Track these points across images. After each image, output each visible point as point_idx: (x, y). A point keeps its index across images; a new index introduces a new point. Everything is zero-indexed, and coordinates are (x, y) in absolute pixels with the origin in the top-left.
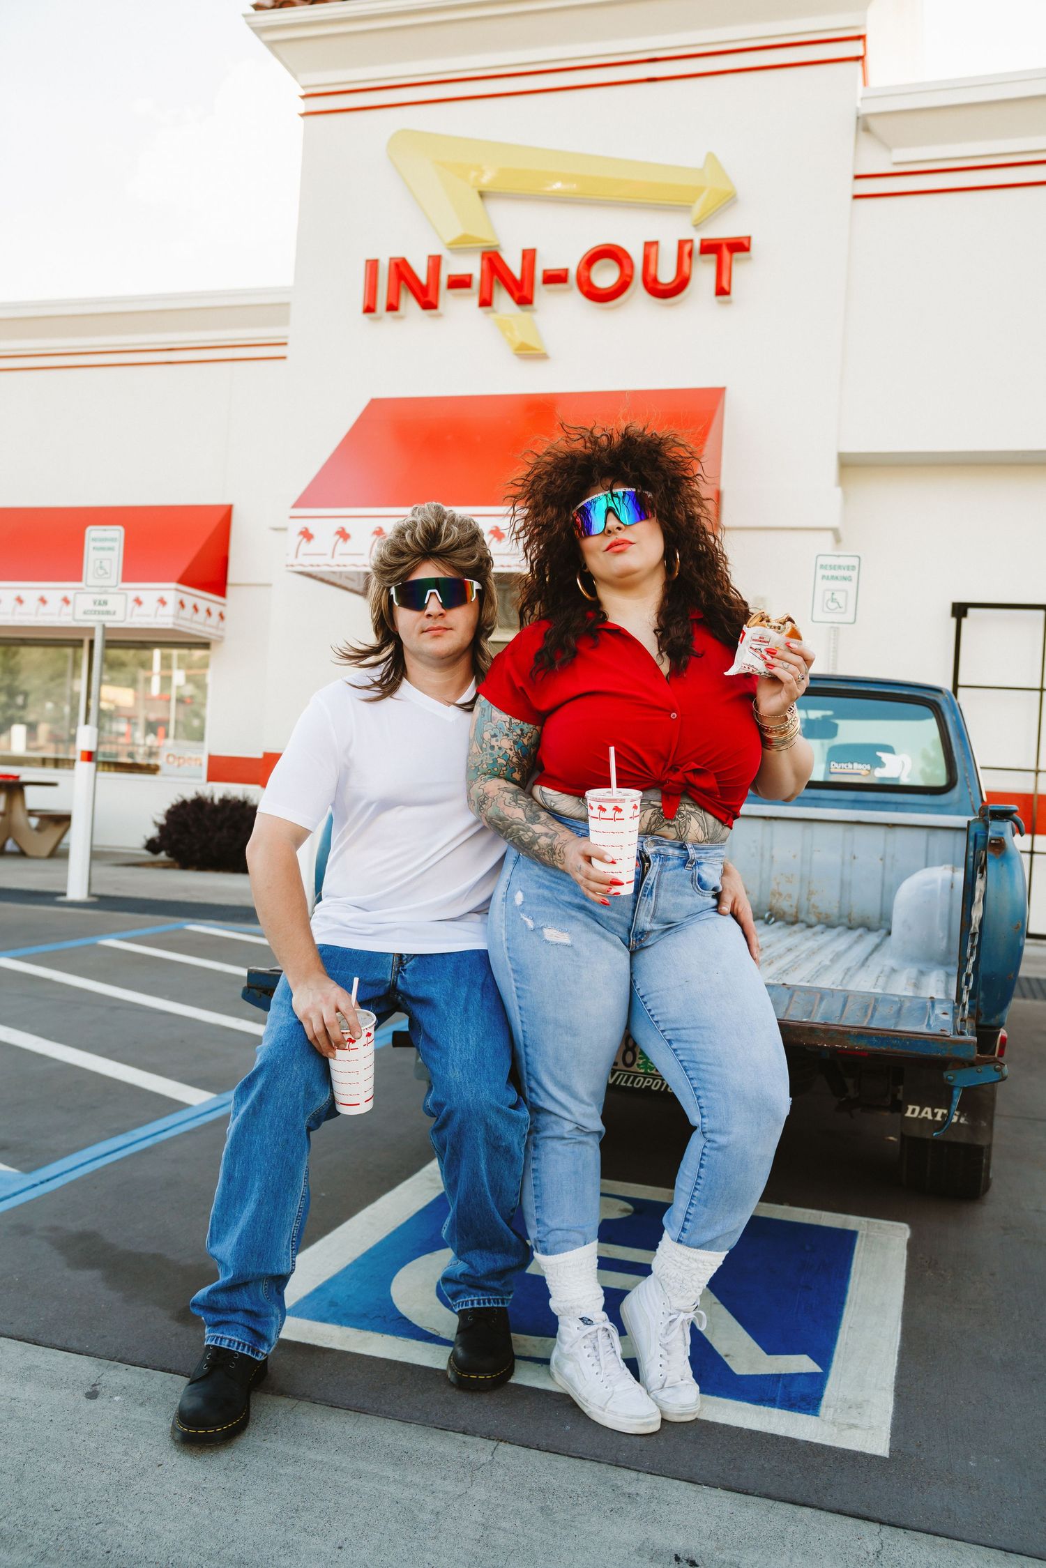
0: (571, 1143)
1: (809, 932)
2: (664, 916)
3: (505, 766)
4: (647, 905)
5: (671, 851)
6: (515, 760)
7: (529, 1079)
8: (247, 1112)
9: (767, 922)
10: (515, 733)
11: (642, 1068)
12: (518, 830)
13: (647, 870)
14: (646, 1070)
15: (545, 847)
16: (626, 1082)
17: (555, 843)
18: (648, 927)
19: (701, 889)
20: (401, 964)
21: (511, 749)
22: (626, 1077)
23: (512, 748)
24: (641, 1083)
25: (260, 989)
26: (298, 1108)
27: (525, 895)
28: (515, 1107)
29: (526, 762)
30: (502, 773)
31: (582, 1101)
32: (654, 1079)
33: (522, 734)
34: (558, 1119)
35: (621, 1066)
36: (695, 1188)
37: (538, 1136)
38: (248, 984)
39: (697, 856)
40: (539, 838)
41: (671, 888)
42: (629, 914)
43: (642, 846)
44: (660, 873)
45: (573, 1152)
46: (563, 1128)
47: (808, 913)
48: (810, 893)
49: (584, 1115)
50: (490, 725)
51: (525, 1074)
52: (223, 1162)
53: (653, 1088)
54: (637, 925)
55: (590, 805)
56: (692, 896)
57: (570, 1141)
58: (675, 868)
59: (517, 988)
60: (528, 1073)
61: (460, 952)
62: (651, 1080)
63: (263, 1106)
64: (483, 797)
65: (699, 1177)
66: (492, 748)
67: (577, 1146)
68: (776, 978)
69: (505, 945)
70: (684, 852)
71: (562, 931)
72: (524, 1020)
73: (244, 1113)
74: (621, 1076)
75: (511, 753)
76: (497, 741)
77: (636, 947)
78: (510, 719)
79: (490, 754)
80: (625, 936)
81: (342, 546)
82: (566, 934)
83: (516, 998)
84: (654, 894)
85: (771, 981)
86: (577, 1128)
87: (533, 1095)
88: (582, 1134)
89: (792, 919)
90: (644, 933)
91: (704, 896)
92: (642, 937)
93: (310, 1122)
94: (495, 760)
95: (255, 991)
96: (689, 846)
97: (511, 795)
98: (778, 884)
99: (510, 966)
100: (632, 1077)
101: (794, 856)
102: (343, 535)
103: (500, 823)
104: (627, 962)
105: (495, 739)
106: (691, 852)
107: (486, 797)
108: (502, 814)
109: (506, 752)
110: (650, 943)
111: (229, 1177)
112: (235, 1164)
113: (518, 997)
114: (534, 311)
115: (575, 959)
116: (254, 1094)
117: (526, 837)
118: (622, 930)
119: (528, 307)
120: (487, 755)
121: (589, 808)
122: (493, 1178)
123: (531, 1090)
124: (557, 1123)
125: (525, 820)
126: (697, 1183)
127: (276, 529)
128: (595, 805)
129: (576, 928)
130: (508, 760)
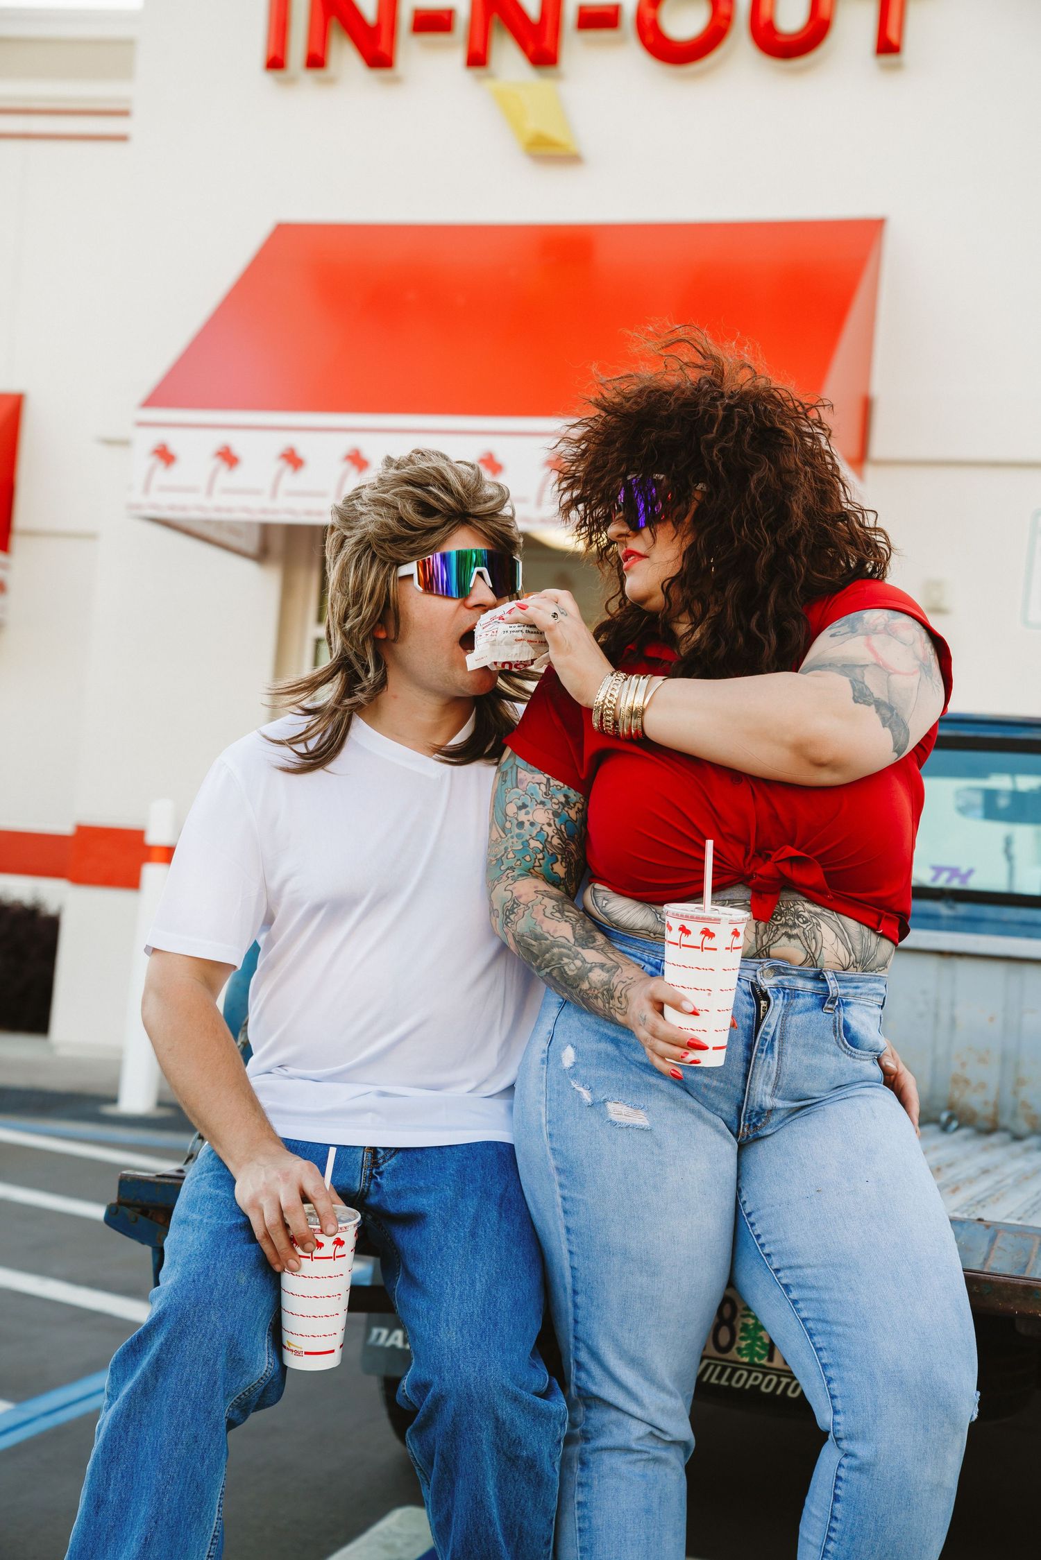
0: (641, 1460)
1: (1017, 1147)
2: (792, 1086)
3: (542, 851)
4: (766, 1066)
5: (800, 983)
6: (556, 841)
7: (577, 1349)
8: (133, 1391)
9: (945, 1128)
10: (554, 800)
11: (746, 1355)
12: (561, 956)
13: (766, 1012)
14: (752, 1358)
15: (599, 985)
16: (719, 1377)
17: (615, 980)
18: (768, 1102)
19: (849, 1046)
20: (375, 1164)
21: (549, 825)
22: (719, 1369)
23: (552, 822)
24: (744, 1380)
25: (138, 1206)
26: (215, 1383)
27: (578, 1053)
28: (546, 1395)
29: (574, 847)
30: (537, 864)
31: (662, 1388)
32: (765, 1375)
33: (567, 802)
34: (620, 1416)
35: (712, 1352)
36: (828, 1537)
37: (589, 1447)
38: (118, 1201)
39: (841, 991)
40: (590, 970)
41: (801, 1042)
42: (739, 1081)
43: (756, 976)
44: (785, 1017)
45: (644, 1476)
46: (629, 1431)
47: (1014, 1114)
48: (1020, 1082)
49: (663, 1411)
50: (516, 793)
51: (572, 1340)
52: (87, 1478)
53: (763, 1388)
54: (751, 1098)
55: (668, 924)
56: (836, 1055)
57: (638, 1456)
58: (807, 1010)
59: (564, 1198)
60: (576, 1338)
61: (468, 1144)
62: (760, 1376)
63: (161, 1380)
64: (511, 903)
65: (834, 1518)
66: (521, 825)
67: (651, 1465)
68: (967, 1210)
69: (546, 1130)
70: (821, 985)
71: (636, 1107)
72: (574, 1249)
73: (128, 1393)
74: (711, 1368)
75: (550, 831)
76: (527, 813)
77: (748, 1136)
78: (548, 779)
79: (519, 836)
80: (731, 1117)
81: (226, 477)
82: (641, 1113)
83: (562, 1214)
84: (776, 1050)
85: (958, 1215)
86: (651, 1433)
87: (583, 1375)
88: (659, 1446)
89: (987, 1125)
90: (763, 1113)
91: (854, 1057)
92: (758, 1121)
93: (233, 1411)
94: (526, 844)
95: (127, 1211)
96: (829, 975)
97: (554, 903)
98: (963, 1065)
99: (553, 1163)
100: (729, 1371)
101: (992, 1019)
102: (228, 457)
103: (534, 943)
104: (733, 1160)
105: (523, 811)
106: (832, 984)
107: (515, 902)
108: (538, 930)
109: (542, 829)
110: (769, 1131)
111: (97, 1502)
112: (108, 1479)
113: (565, 1212)
114: (559, 77)
115: (656, 1150)
116: (145, 1361)
117: (571, 968)
118: (728, 1108)
119: (549, 70)
120: (512, 837)
121: (667, 929)
122: (509, 1512)
123: (580, 1366)
124: (618, 1424)
125: (572, 940)
126: (832, 1529)
127: (109, 442)
128: (676, 924)
129: (658, 1103)
130: (546, 842)
